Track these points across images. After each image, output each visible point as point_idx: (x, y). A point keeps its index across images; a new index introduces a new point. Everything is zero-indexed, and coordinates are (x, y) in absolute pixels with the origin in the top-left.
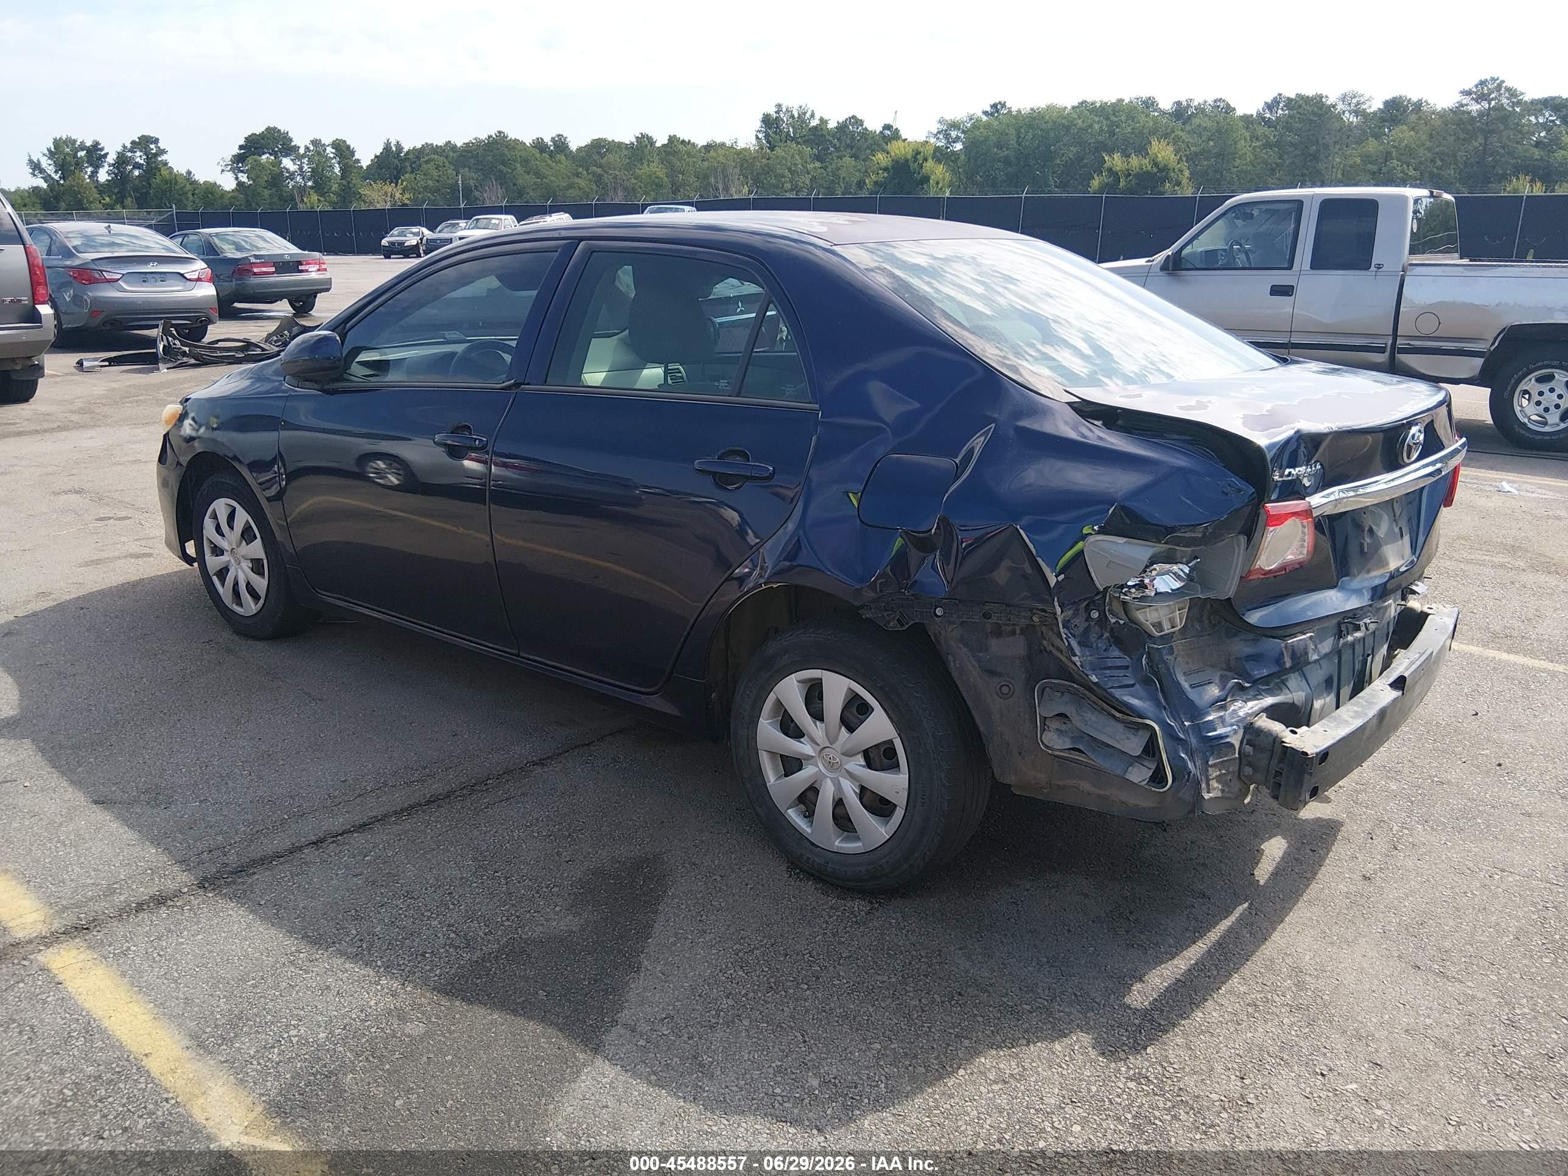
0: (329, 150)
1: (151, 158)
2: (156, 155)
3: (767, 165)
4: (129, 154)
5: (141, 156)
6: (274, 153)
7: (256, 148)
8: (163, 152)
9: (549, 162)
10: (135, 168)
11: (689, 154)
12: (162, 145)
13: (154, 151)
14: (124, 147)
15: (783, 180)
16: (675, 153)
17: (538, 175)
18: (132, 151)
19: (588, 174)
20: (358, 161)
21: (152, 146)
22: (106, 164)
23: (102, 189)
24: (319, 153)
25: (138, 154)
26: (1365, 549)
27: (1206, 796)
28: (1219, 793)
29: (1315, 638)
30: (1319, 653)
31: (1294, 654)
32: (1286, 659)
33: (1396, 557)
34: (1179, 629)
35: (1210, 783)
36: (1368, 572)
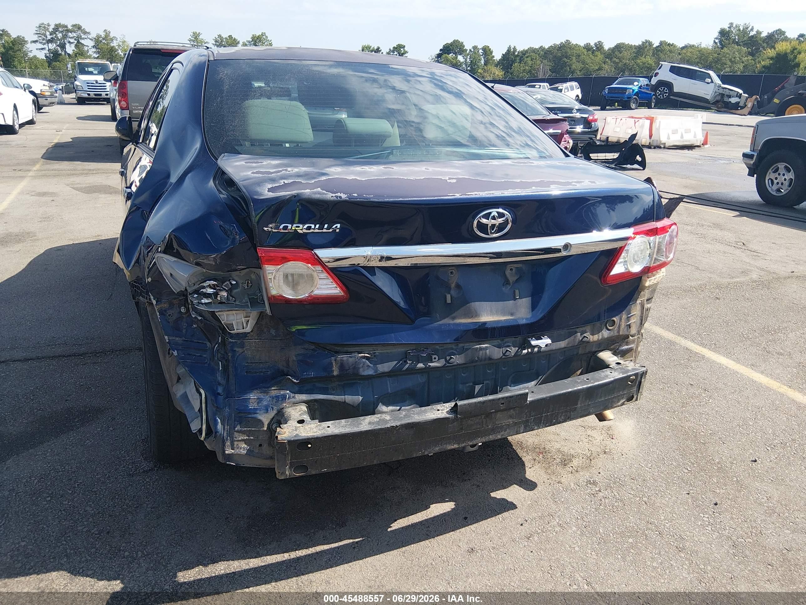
0: (481, 51)
1: (401, 55)
3: (717, 58)
4: (393, 53)
5: (397, 54)
6: (455, 53)
7: (448, 50)
8: (407, 52)
9: (591, 56)
11: (671, 51)
12: (406, 49)
13: (402, 52)
14: (390, 49)
15: (725, 66)
16: (662, 51)
17: (584, 62)
19: (611, 62)
20: (493, 57)
21: (402, 49)
24: (475, 53)
26: (449, 301)
27: (229, 451)
28: (245, 452)
29: (374, 360)
30: (376, 370)
31: (342, 367)
32: (334, 368)
33: (497, 313)
34: (252, 331)
35: (236, 443)
36: (454, 318)
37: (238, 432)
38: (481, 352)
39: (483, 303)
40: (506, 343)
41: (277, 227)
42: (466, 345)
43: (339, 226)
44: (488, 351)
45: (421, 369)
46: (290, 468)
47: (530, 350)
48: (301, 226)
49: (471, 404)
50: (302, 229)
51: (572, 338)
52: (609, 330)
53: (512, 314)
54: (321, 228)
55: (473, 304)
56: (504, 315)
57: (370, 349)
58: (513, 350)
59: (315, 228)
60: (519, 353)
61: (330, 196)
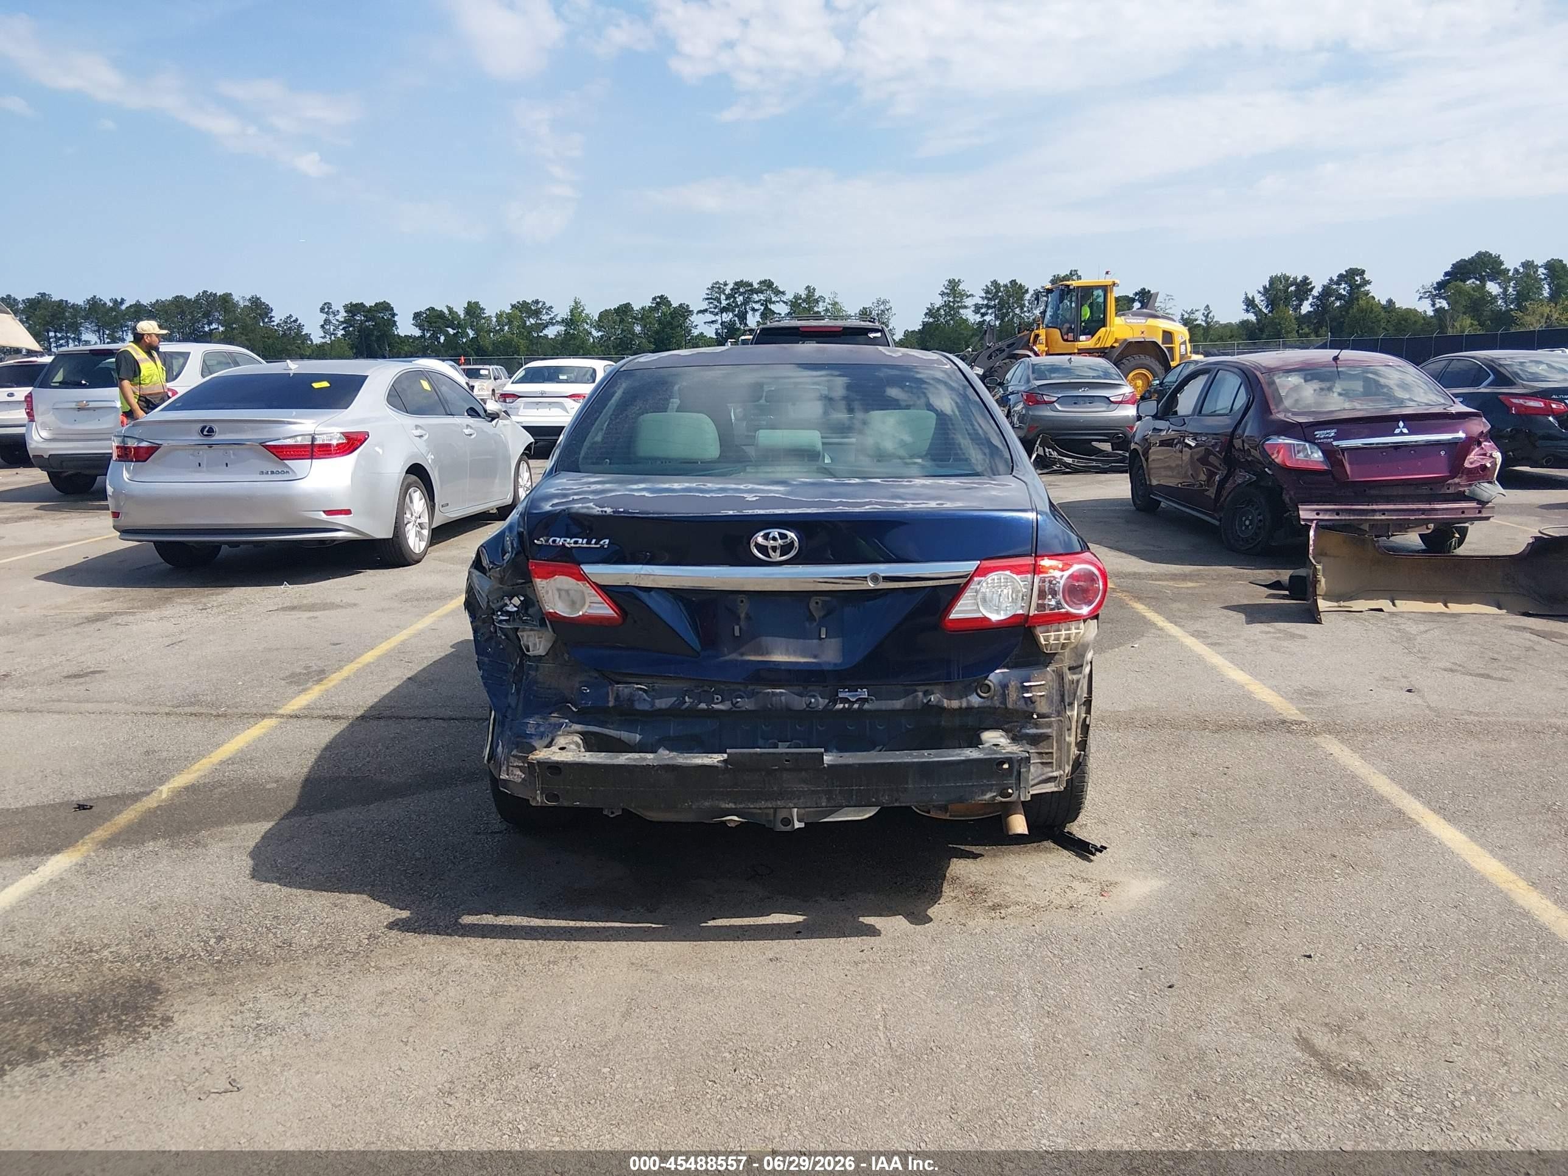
0: (1541, 270)
1: (1355, 288)
2: (1360, 286)
4: (1335, 287)
5: (1344, 288)
6: (1481, 278)
7: (1462, 274)
8: (1368, 282)
10: (1337, 299)
12: (1367, 276)
13: (1359, 283)
14: (1331, 280)
18: (1338, 283)
21: (1357, 278)
22: (1310, 298)
23: (1302, 320)
24: (1528, 275)
25: (1343, 286)
26: (737, 633)
27: (504, 776)
28: (520, 780)
29: (651, 692)
30: (653, 705)
31: (617, 698)
32: (610, 699)
33: (795, 653)
34: (547, 654)
35: (511, 768)
36: (742, 654)
37: (514, 756)
38: (774, 699)
39: (777, 638)
40: (810, 691)
41: (547, 541)
42: (758, 688)
43: (607, 541)
44: (783, 698)
45: (703, 710)
46: (541, 794)
47: (847, 706)
48: (568, 540)
49: (744, 753)
50: (569, 542)
51: (910, 698)
52: (981, 697)
53: (815, 657)
54: (589, 543)
55: (764, 638)
56: (804, 657)
57: (649, 681)
58: (822, 702)
59: (582, 542)
60: (829, 708)
61: (597, 510)
